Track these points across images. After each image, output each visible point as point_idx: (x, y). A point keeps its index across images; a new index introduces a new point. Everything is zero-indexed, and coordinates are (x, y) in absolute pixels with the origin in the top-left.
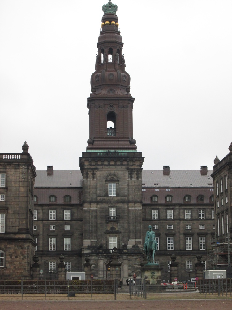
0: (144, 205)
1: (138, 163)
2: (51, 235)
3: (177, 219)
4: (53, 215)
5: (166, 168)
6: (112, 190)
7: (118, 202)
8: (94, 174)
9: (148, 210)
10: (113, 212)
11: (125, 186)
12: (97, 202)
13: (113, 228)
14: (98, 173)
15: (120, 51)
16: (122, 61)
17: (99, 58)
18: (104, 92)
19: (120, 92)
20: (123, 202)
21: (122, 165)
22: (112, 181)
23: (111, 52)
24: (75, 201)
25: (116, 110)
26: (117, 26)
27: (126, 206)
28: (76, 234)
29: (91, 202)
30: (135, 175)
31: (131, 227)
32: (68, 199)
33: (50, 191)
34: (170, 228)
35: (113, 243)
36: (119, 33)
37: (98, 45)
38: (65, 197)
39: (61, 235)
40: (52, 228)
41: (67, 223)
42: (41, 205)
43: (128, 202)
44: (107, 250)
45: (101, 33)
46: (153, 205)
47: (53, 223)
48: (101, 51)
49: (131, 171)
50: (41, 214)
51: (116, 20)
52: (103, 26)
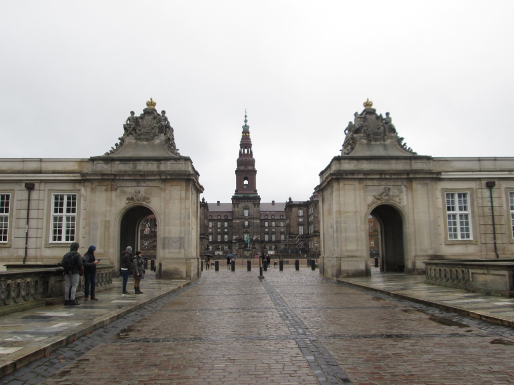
0: (261, 220)
1: (258, 201)
2: (218, 233)
3: (277, 226)
4: (219, 224)
5: (273, 202)
6: (246, 213)
7: (249, 219)
8: (238, 206)
9: (263, 222)
10: (246, 223)
11: (252, 211)
12: (239, 219)
13: (246, 231)
14: (240, 205)
15: (250, 147)
16: (251, 152)
17: (240, 152)
18: (242, 168)
19: (250, 168)
20: (251, 219)
21: (251, 202)
22: (246, 209)
23: (246, 148)
24: (230, 218)
25: (248, 176)
26: (249, 136)
27: (252, 220)
28: (230, 233)
29: (236, 219)
30: (256, 206)
31: (255, 230)
32: (226, 217)
33: (218, 213)
34: (273, 230)
35: (246, 237)
36: (250, 139)
37: (240, 145)
38: (225, 216)
39: (223, 234)
40: (219, 230)
41: (226, 228)
42: (214, 220)
43: (253, 219)
44: (244, 241)
45: (242, 139)
46: (266, 220)
47: (219, 228)
48: (241, 147)
49: (255, 205)
50: (214, 224)
51: (249, 133)
52: (243, 136)
